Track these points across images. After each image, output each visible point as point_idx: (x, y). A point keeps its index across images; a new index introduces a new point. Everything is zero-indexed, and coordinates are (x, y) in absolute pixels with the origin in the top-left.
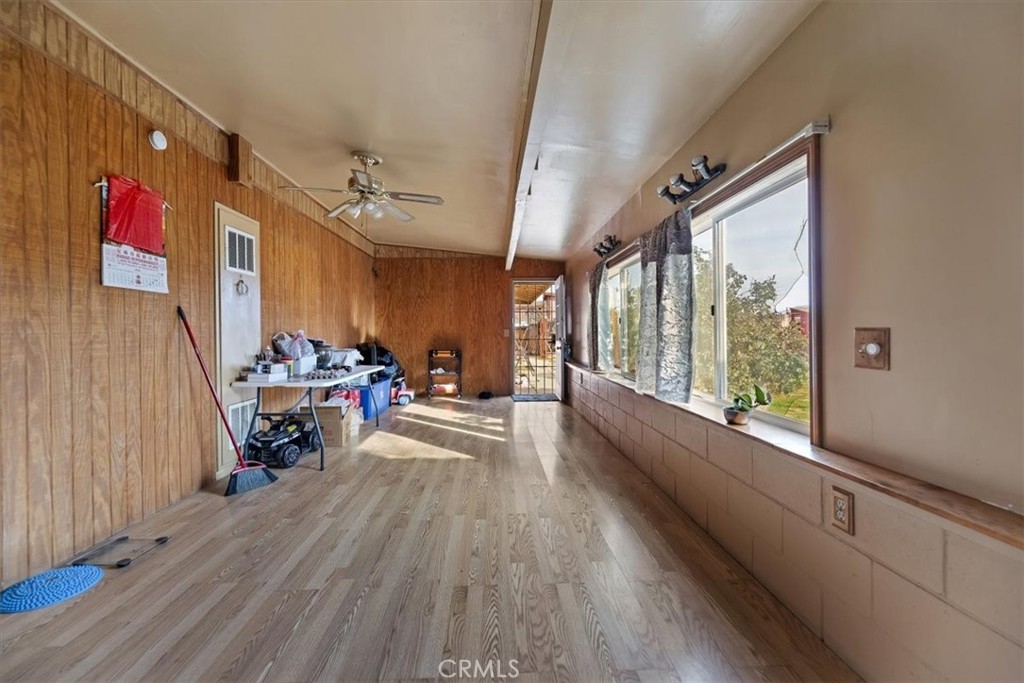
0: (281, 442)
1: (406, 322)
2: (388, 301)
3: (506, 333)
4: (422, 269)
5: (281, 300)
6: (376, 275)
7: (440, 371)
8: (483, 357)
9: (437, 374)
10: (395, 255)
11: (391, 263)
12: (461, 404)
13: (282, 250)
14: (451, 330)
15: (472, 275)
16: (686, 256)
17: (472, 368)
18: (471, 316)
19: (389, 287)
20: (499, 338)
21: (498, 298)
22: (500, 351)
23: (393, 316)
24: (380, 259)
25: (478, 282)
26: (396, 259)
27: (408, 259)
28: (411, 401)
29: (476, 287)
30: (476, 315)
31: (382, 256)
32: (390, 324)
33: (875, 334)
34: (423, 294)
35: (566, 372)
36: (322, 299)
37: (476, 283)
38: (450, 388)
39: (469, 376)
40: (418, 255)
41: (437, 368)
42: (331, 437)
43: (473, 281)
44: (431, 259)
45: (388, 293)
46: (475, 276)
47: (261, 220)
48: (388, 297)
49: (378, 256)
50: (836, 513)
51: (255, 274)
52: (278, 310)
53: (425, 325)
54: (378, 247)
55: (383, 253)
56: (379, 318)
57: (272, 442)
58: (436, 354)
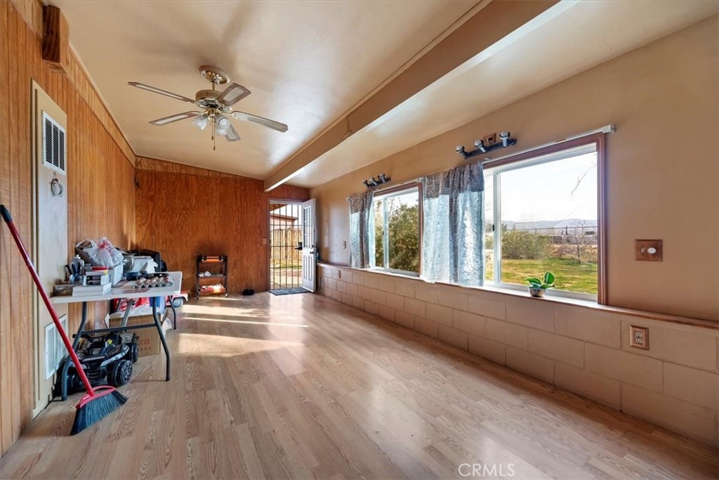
0: (114, 359)
1: (171, 231)
2: (151, 211)
3: (265, 241)
4: (187, 184)
5: (81, 206)
6: (137, 185)
7: (207, 274)
8: (245, 261)
9: (205, 277)
10: (159, 168)
11: (154, 175)
12: (228, 301)
13: (82, 149)
14: (216, 238)
15: (235, 193)
16: (476, 193)
17: (235, 270)
18: (234, 228)
19: (151, 198)
20: (258, 245)
21: (257, 213)
22: (259, 256)
23: (156, 225)
24: (141, 171)
25: (241, 199)
26: (160, 173)
27: (174, 174)
28: (185, 302)
29: (239, 204)
30: (239, 227)
31: (143, 168)
32: (152, 233)
33: (653, 243)
34: (188, 206)
35: (318, 271)
36: (107, 206)
37: (239, 200)
38: (217, 288)
39: (233, 277)
40: (183, 172)
41: (204, 272)
42: (148, 346)
43: (236, 198)
44: (196, 176)
45: (151, 204)
46: (238, 193)
47: (67, 113)
48: (151, 207)
49: (139, 167)
50: (634, 339)
51: (64, 173)
52: (79, 216)
53: (190, 234)
54: (139, 159)
55: (145, 166)
56: (140, 226)
57: (102, 360)
58: (205, 259)
